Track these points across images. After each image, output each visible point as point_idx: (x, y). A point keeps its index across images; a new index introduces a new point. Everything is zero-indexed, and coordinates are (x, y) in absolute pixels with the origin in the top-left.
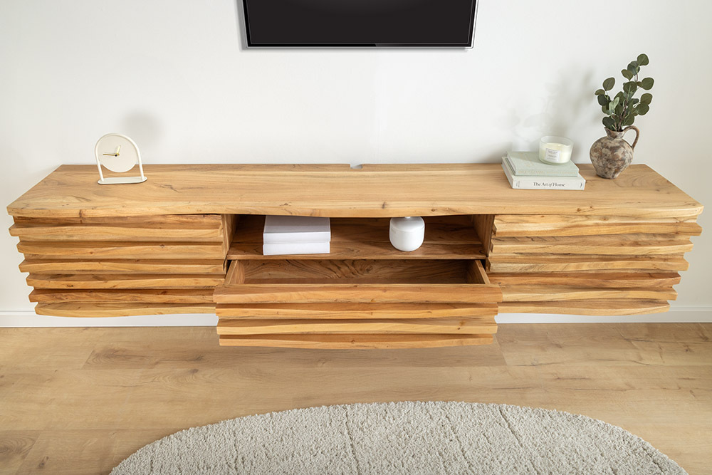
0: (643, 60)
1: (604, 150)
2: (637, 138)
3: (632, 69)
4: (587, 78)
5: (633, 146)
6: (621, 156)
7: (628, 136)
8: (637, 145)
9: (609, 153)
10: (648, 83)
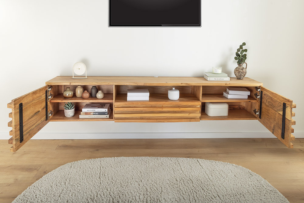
0: (244, 44)
1: (240, 70)
2: (247, 66)
3: (241, 47)
4: (231, 49)
5: (246, 68)
6: (245, 71)
7: (244, 65)
8: (247, 68)
9: (241, 70)
10: (246, 50)
